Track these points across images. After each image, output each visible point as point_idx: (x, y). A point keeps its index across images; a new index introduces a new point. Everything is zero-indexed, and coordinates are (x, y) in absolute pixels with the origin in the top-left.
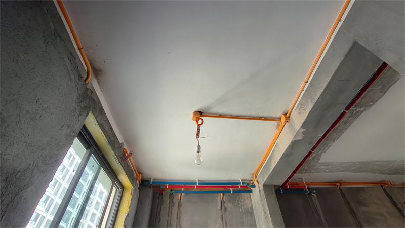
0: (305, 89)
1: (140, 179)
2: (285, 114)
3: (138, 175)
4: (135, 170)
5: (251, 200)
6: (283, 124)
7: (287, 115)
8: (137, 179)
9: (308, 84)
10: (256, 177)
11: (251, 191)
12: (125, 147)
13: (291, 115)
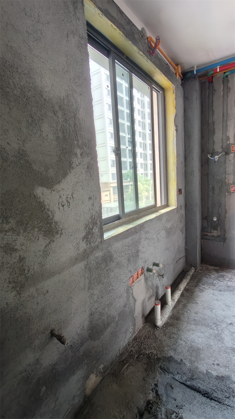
1: (180, 72)
3: (176, 68)
4: (170, 63)
8: (176, 74)
12: (149, 34)
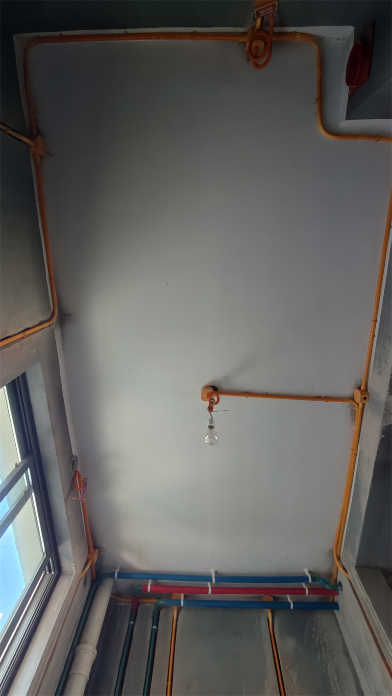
0: (376, 334)
1: (95, 561)
2: (359, 388)
5: (340, 632)
6: (360, 405)
7: (363, 388)
9: (378, 324)
10: (339, 558)
11: (335, 606)
12: (79, 469)
13: (369, 387)
